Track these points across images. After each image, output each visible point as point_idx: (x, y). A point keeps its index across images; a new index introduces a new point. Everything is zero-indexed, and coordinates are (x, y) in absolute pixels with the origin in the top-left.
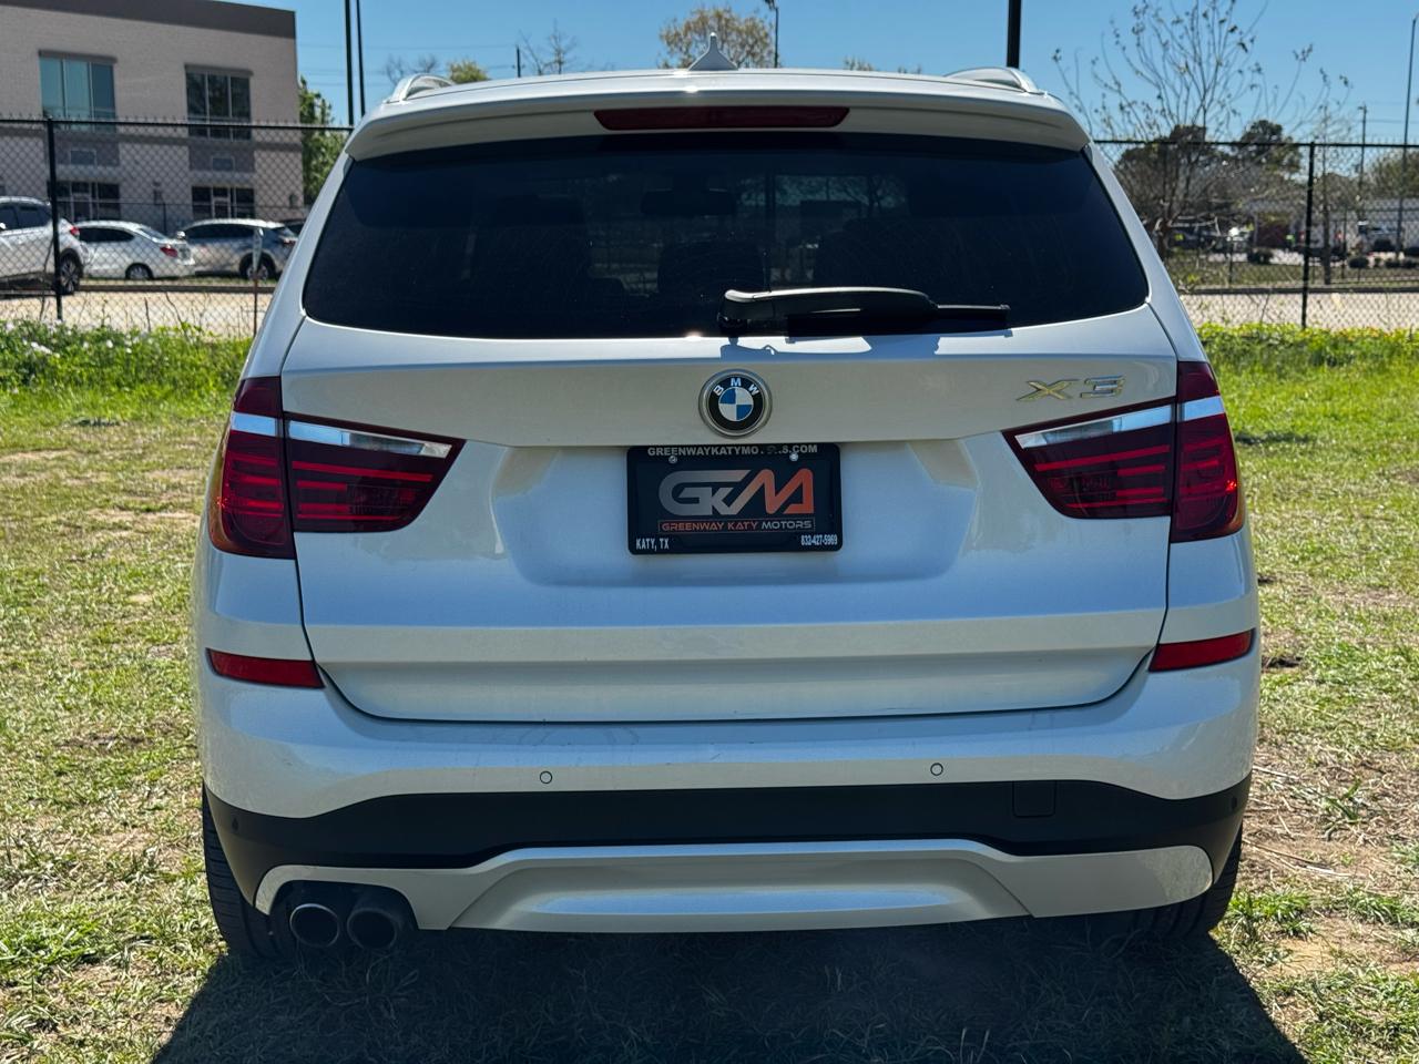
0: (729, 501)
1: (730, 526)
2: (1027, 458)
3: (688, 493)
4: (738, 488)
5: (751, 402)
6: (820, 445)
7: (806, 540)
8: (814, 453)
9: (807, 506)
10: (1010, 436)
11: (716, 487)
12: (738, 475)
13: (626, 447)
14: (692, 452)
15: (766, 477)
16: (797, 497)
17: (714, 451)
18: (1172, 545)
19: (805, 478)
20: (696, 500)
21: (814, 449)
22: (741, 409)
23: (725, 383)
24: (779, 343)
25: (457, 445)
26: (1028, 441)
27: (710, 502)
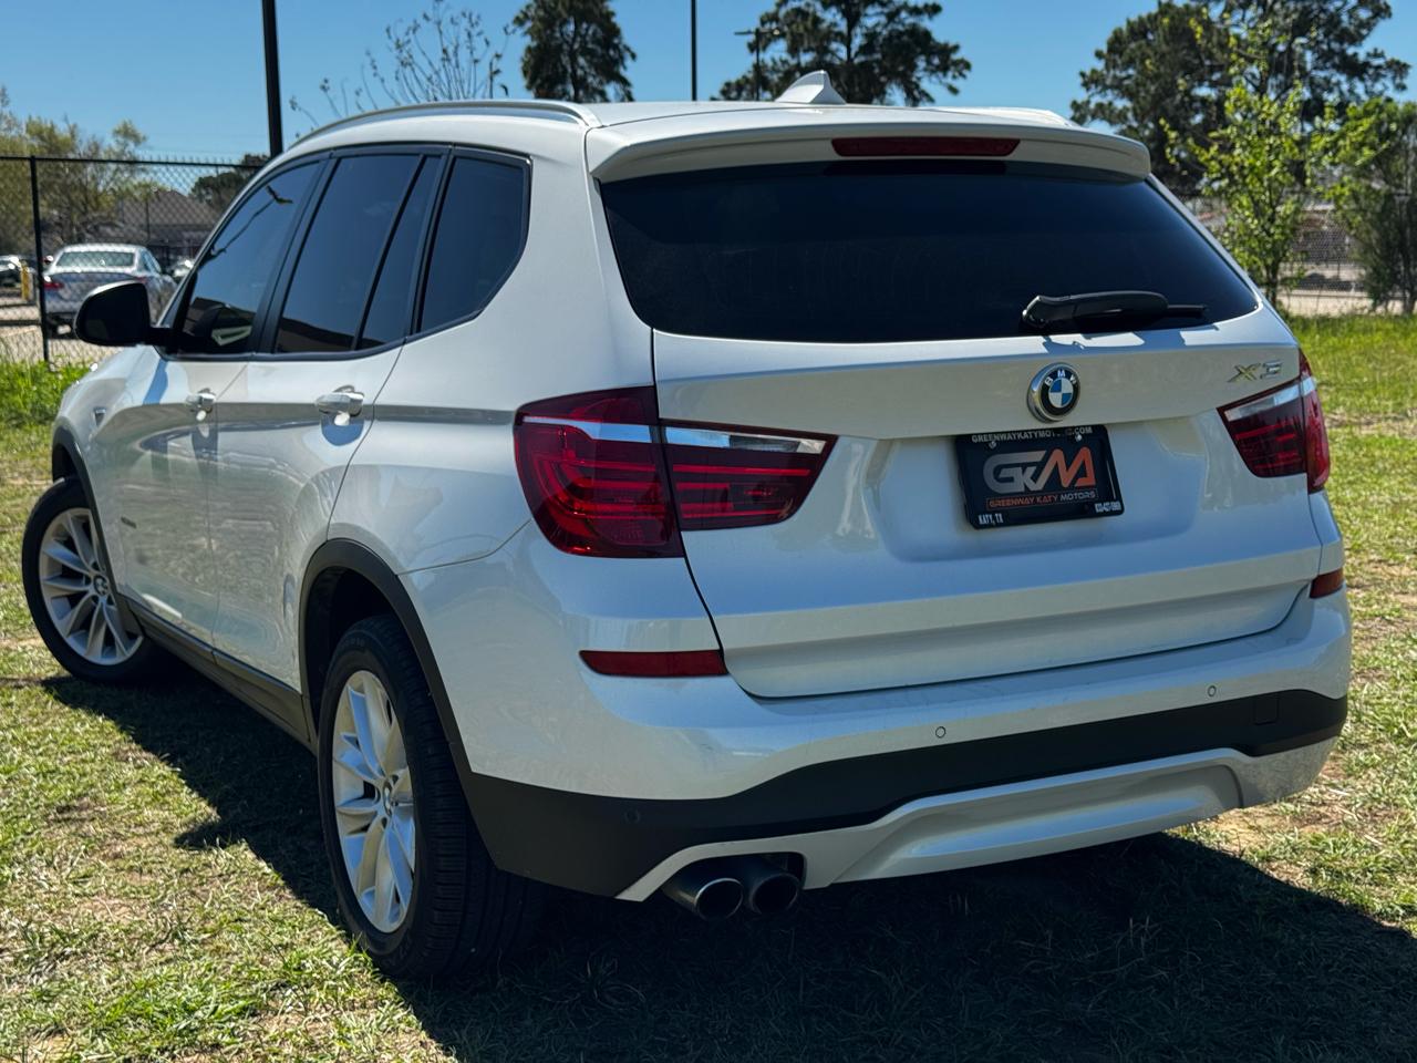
0: (1035, 478)
1: (1038, 499)
2: (1234, 428)
3: (1005, 473)
4: (1040, 466)
5: (1071, 390)
6: (1093, 427)
7: (1099, 508)
8: (1089, 434)
9: (1090, 480)
10: (1222, 410)
11: (1024, 466)
12: (1038, 456)
13: (953, 436)
14: (1003, 437)
15: (1058, 456)
16: (1082, 473)
17: (1020, 435)
19: (1085, 455)
20: (1011, 480)
21: (1089, 430)
22: (1065, 396)
23: (1054, 375)
25: (830, 441)
26: (1233, 415)
27: (1022, 481)
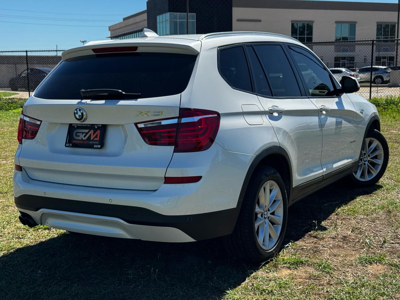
0: (85, 136)
1: (84, 142)
2: (140, 130)
3: (78, 134)
4: (87, 133)
5: (81, 114)
7: (95, 146)
8: (101, 127)
9: (98, 139)
10: (136, 124)
11: (83, 133)
12: (87, 131)
13: (68, 124)
14: (80, 125)
15: (92, 131)
16: (96, 137)
17: (83, 125)
18: (174, 153)
19: (98, 132)
20: (79, 136)
21: (101, 126)
22: (79, 116)
23: (76, 110)
24: (88, 101)
25: (41, 121)
26: (141, 126)
27: (82, 137)
